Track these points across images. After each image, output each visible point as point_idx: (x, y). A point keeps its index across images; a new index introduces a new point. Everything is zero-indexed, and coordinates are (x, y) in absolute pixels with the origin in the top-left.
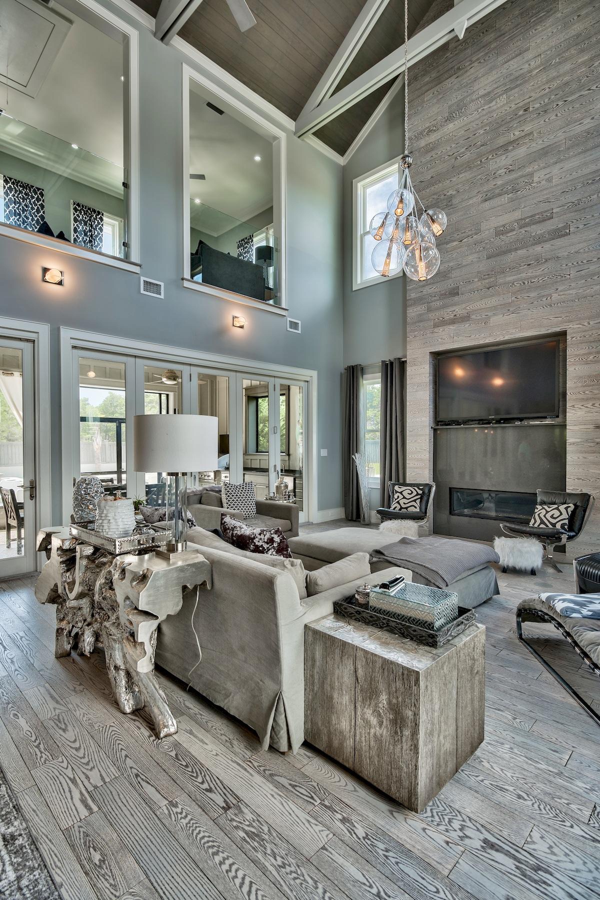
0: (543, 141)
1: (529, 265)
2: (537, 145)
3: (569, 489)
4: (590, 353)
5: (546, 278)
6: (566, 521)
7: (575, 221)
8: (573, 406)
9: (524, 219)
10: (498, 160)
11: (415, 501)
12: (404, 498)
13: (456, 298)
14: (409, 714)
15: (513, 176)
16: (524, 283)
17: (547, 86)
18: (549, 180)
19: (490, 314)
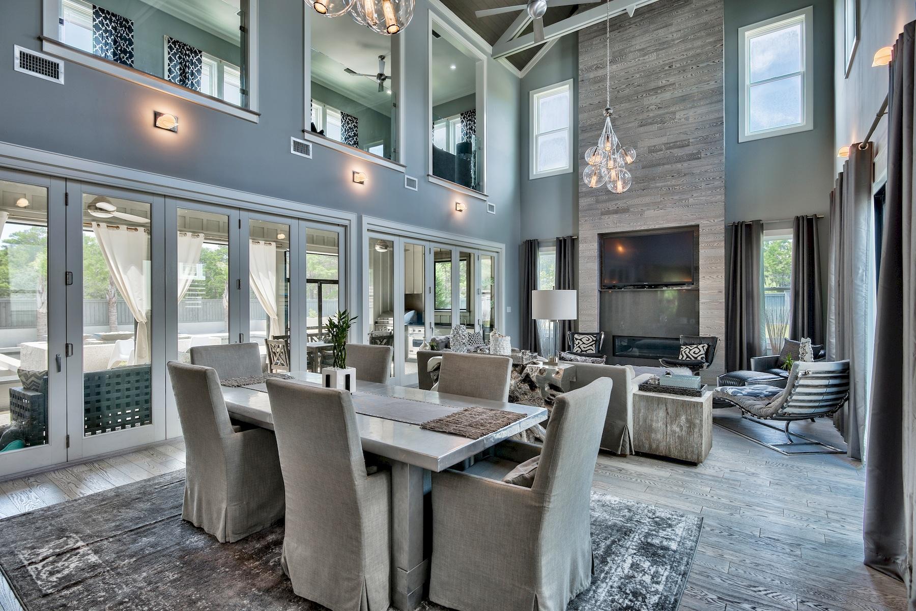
0: (682, 91)
1: (673, 176)
2: (678, 93)
3: (701, 335)
4: (715, 241)
5: (685, 187)
6: (704, 356)
7: (704, 150)
8: (704, 277)
9: (669, 143)
10: (650, 98)
11: (592, 345)
12: (584, 343)
15: (661, 112)
16: (669, 189)
17: (685, 54)
18: (687, 119)
19: (644, 208)
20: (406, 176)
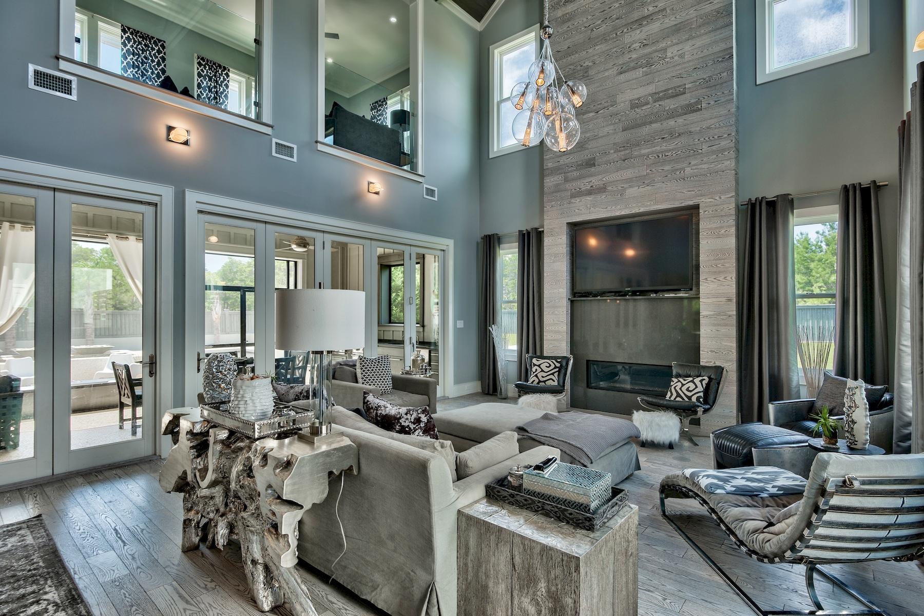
0: (675, 18)
1: (663, 138)
2: (670, 22)
3: (703, 362)
4: (722, 227)
5: (680, 152)
6: (701, 394)
7: (706, 97)
8: (706, 279)
9: (658, 93)
10: (633, 34)
11: (553, 374)
12: (542, 371)
13: (593, 169)
14: (569, 601)
15: (647, 50)
16: (658, 156)
18: (682, 56)
19: (625, 186)
20: (274, 140)
